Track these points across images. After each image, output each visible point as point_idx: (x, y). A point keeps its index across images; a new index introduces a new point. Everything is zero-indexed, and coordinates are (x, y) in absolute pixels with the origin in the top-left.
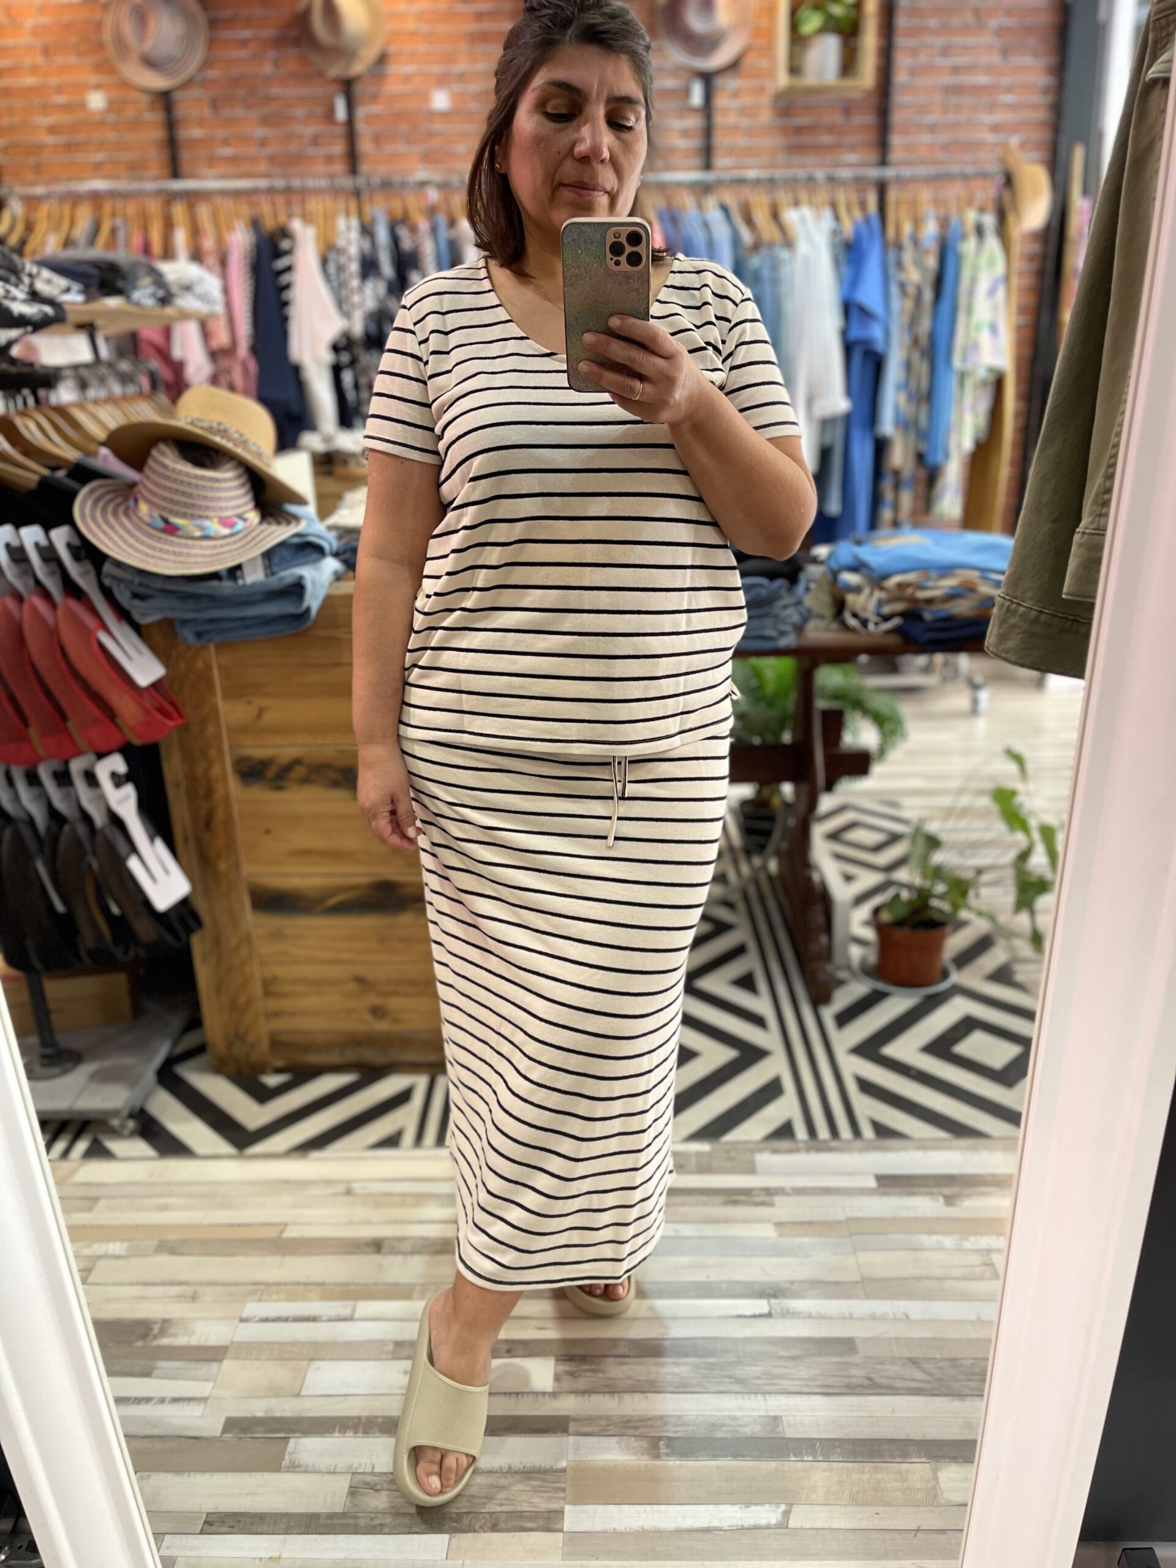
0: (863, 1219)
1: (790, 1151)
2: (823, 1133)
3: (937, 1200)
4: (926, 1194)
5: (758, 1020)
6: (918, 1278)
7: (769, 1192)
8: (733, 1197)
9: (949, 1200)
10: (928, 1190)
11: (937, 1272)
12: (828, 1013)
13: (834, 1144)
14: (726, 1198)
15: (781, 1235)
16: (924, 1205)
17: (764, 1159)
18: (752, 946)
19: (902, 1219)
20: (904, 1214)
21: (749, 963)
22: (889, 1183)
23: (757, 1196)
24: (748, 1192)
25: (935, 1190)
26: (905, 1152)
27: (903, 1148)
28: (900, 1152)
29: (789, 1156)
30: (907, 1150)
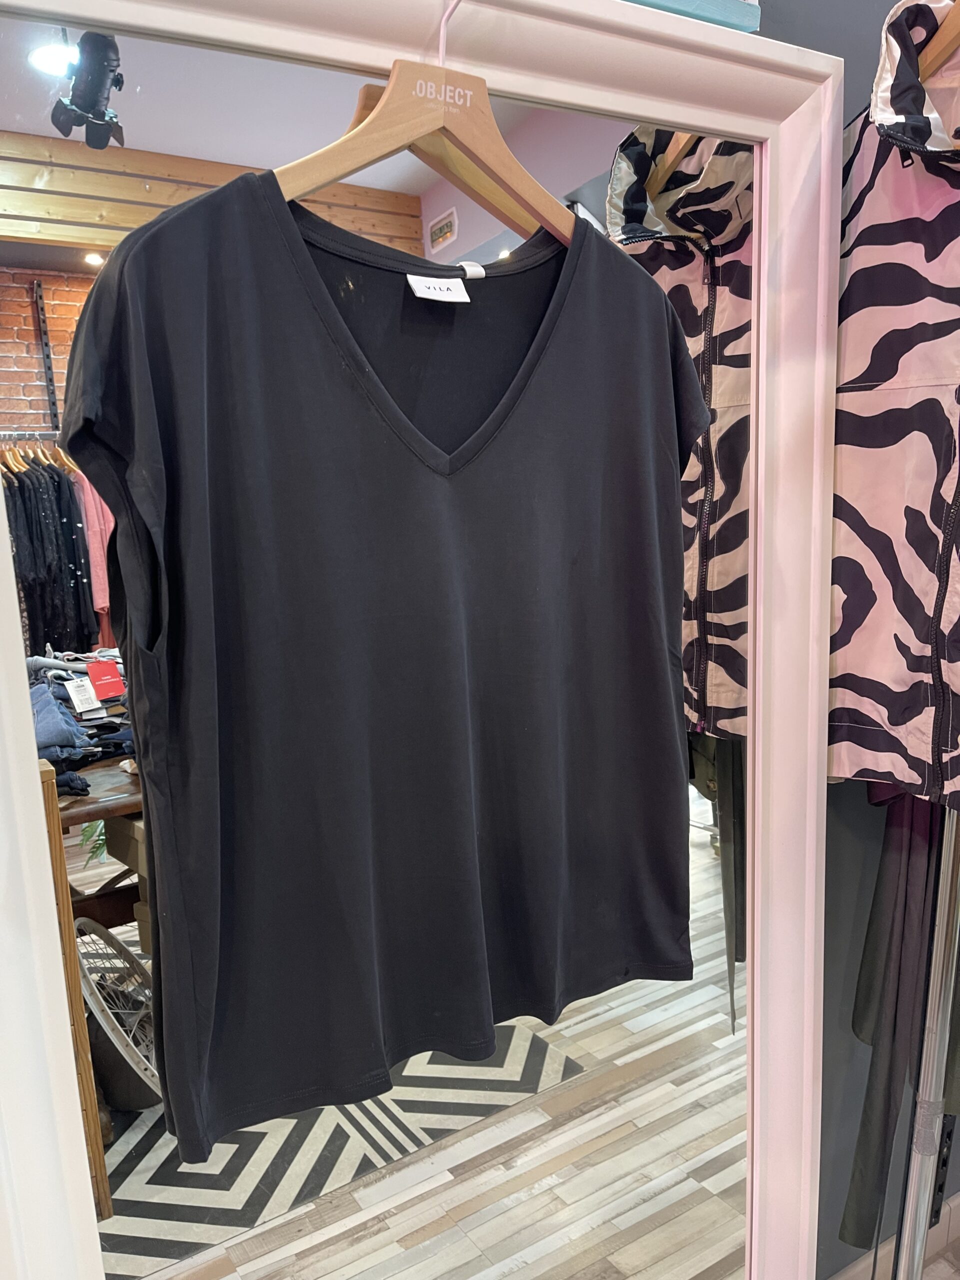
0: (458, 1206)
1: (377, 1180)
2: (396, 1155)
3: (499, 1169)
4: (490, 1168)
6: (518, 1232)
7: (379, 1219)
8: (354, 1235)
9: (507, 1165)
10: (489, 1164)
11: (528, 1221)
13: (407, 1159)
14: (350, 1239)
15: (407, 1248)
16: (495, 1176)
17: (360, 1195)
19: (484, 1194)
20: (484, 1189)
22: (461, 1171)
23: (372, 1227)
24: (363, 1226)
25: (494, 1162)
26: (459, 1143)
27: (454, 1141)
28: (456, 1145)
29: (379, 1184)
30: (459, 1141)
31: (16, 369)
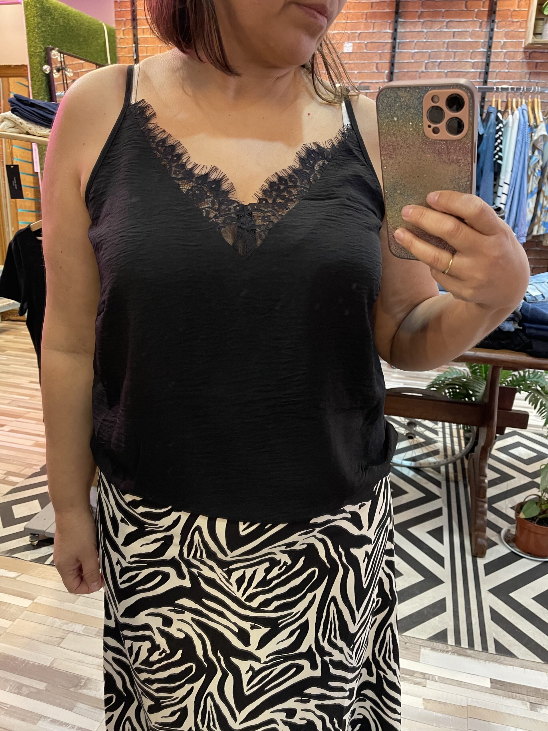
0: (478, 708)
1: (442, 651)
2: (465, 643)
3: (526, 705)
4: (520, 699)
5: (439, 559)
7: (424, 676)
9: (533, 706)
10: (521, 696)
12: (481, 562)
13: (470, 652)
15: (425, 709)
16: (517, 706)
17: (425, 651)
18: (445, 511)
19: (501, 713)
20: (504, 710)
21: (442, 521)
22: (498, 686)
23: (417, 677)
25: (526, 697)
26: (512, 667)
27: (511, 663)
28: (509, 666)
29: (441, 654)
30: (513, 666)
31: (470, 40)
